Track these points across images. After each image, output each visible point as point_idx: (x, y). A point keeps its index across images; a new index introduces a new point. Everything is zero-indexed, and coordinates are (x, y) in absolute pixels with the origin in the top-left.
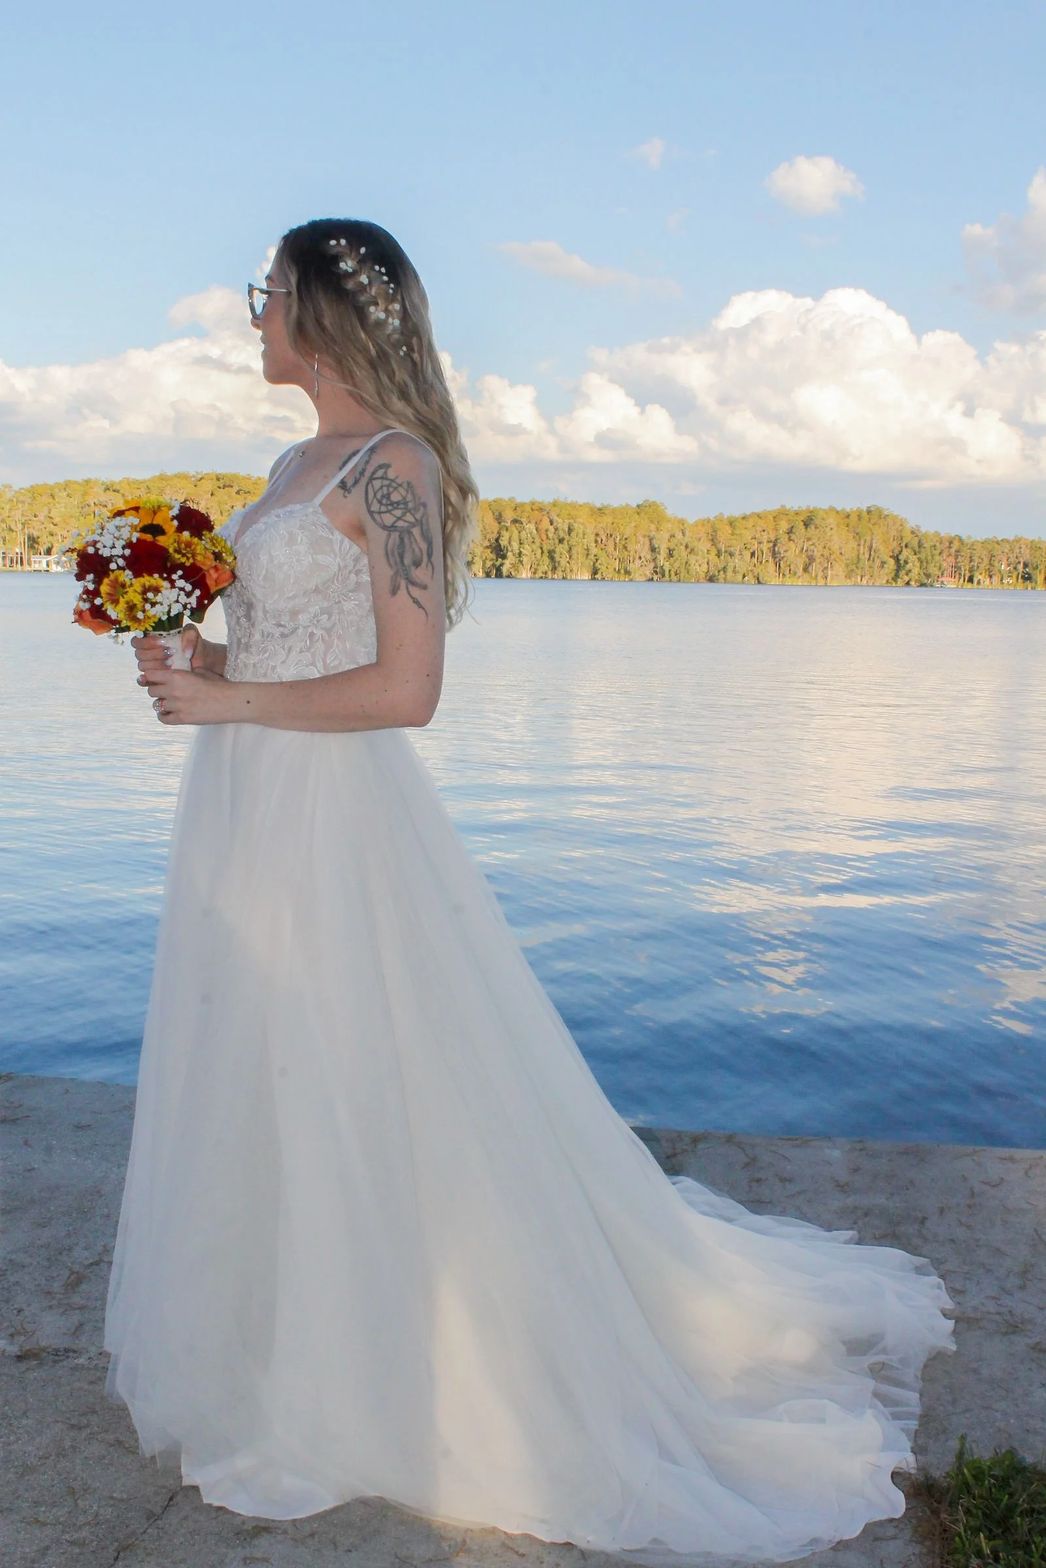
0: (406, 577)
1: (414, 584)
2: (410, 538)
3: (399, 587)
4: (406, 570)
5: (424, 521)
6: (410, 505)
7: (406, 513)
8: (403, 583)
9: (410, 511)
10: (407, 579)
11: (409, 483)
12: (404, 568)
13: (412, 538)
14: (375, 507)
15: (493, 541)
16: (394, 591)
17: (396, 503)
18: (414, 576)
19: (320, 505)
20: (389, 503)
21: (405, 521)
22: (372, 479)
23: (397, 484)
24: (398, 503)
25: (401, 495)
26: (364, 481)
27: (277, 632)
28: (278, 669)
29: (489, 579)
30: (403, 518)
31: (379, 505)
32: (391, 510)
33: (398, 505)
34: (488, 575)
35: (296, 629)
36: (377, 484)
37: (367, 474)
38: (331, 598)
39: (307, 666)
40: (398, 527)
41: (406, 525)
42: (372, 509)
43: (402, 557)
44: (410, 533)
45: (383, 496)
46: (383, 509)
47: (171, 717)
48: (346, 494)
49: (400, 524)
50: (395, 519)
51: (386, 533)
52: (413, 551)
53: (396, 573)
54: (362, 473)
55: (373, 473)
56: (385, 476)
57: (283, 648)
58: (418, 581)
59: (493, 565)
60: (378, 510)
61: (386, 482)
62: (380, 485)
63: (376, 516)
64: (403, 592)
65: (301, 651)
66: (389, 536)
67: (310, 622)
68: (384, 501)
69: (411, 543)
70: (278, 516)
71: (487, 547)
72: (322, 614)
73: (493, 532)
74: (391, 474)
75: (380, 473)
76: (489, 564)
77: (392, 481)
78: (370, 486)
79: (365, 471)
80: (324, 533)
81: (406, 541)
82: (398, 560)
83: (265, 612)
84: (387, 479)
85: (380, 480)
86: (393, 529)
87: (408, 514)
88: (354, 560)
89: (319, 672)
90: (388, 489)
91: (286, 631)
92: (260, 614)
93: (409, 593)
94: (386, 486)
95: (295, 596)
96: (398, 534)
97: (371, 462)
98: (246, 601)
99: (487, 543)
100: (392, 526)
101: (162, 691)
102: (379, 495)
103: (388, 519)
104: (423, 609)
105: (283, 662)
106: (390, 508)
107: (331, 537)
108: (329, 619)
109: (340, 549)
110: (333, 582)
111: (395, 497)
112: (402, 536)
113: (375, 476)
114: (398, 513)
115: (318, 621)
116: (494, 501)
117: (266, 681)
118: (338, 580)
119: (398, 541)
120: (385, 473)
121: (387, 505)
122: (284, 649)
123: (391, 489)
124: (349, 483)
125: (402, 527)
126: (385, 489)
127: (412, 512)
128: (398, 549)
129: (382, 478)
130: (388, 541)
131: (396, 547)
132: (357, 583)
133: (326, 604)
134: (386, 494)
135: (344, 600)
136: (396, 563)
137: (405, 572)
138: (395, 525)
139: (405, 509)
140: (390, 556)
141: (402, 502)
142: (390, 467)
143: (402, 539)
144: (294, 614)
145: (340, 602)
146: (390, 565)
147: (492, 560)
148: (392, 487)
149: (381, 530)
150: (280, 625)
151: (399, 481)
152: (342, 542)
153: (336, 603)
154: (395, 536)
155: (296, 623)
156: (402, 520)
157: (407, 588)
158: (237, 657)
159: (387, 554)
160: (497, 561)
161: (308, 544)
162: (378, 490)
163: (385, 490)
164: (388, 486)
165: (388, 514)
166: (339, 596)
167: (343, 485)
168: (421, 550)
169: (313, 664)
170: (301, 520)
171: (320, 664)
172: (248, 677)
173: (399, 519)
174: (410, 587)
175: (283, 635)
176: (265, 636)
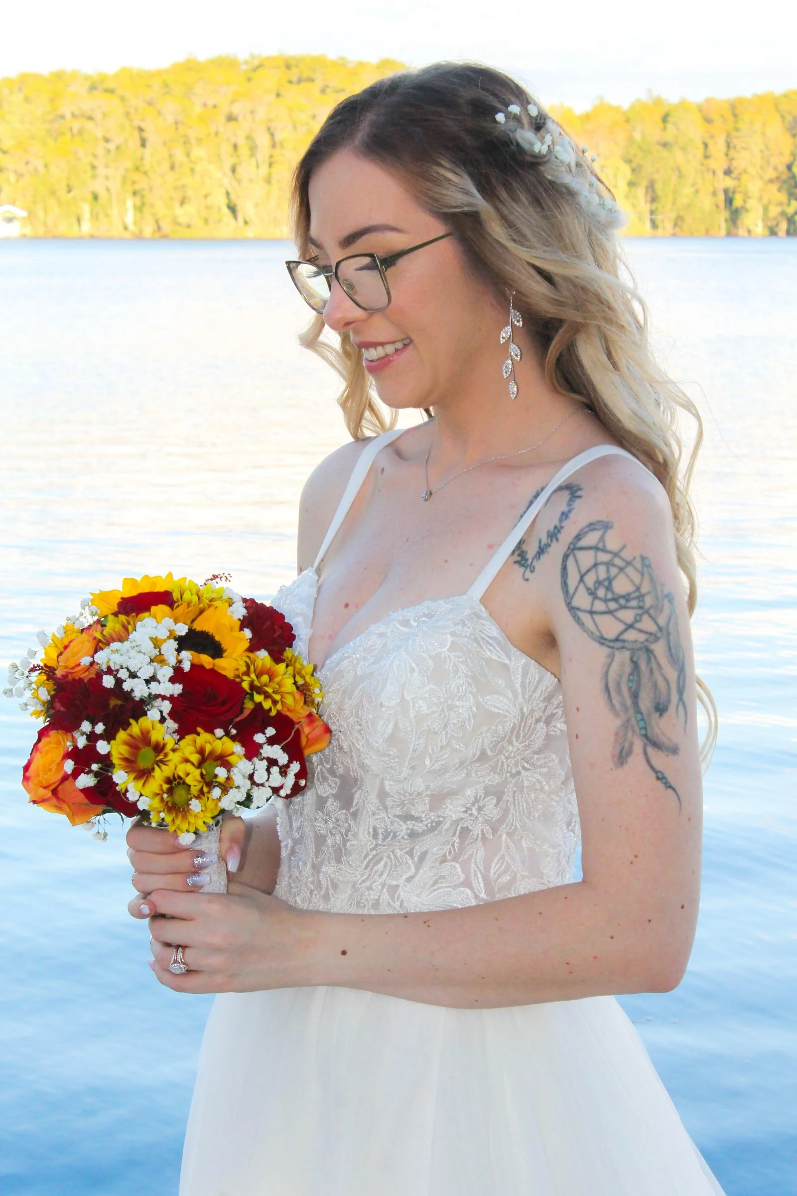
0: (643, 732)
1: (656, 745)
2: (649, 661)
3: (630, 752)
4: (643, 719)
5: (671, 629)
6: (648, 601)
7: (641, 615)
8: (638, 745)
9: (647, 612)
10: (646, 736)
11: (643, 558)
12: (639, 716)
13: (653, 659)
14: (582, 600)
15: (782, 168)
16: (622, 757)
17: (623, 597)
18: (657, 730)
19: (480, 601)
20: (610, 596)
21: (641, 631)
22: (573, 548)
23: (624, 560)
24: (627, 597)
25: (632, 581)
26: (557, 550)
27: (403, 828)
28: (401, 893)
29: (773, 239)
30: (638, 625)
31: (590, 598)
32: (616, 610)
33: (628, 601)
34: (773, 232)
35: (439, 823)
36: (586, 559)
37: (566, 537)
38: (505, 767)
39: (455, 887)
40: (628, 641)
41: (642, 637)
42: (575, 603)
43: (635, 696)
44: (648, 651)
45: (598, 583)
46: (599, 606)
47: (194, 980)
48: (528, 574)
49: (631, 635)
50: (622, 627)
51: (605, 651)
52: (655, 685)
53: (626, 725)
54: (553, 535)
55: (578, 537)
56: (600, 546)
57: (410, 853)
58: (663, 739)
59: (783, 214)
60: (588, 607)
61: (603, 557)
62: (591, 562)
63: (585, 618)
64: (636, 760)
65: (444, 860)
66: (612, 657)
67: (465, 812)
68: (601, 592)
69: (651, 670)
70: (406, 623)
71: (771, 181)
72: (487, 794)
73: (781, 154)
74: (612, 543)
75: (591, 539)
76: (774, 211)
77: (616, 555)
78: (571, 563)
79: (559, 531)
80: (494, 654)
81: (643, 666)
82: (629, 702)
83: (383, 795)
84: (604, 550)
85: (591, 553)
86: (618, 644)
87: (645, 618)
88: (544, 700)
89: (476, 897)
90: (608, 571)
91: (419, 827)
92: (373, 797)
93: (648, 761)
94: (602, 563)
95: (444, 770)
96: (627, 654)
97: (572, 516)
98: (341, 771)
99: (771, 174)
100: (617, 640)
101: (174, 932)
102: (590, 580)
103: (610, 627)
104: (674, 789)
105: (409, 880)
106: (613, 605)
107: (507, 661)
108: (497, 805)
109: (523, 686)
110: (510, 742)
111: (622, 586)
112: (635, 659)
113: (582, 543)
114: (628, 616)
115: (480, 809)
116: (785, 96)
117: (377, 913)
118: (518, 737)
119: (628, 669)
120: (602, 539)
121: (606, 601)
122: (412, 856)
123: (614, 571)
124: (531, 551)
125: (636, 641)
126: (602, 570)
127: (652, 612)
128: (629, 680)
129: (596, 548)
130: (609, 665)
131: (625, 679)
132: (548, 737)
133: (496, 779)
134: (605, 580)
135: (524, 768)
136: (623, 704)
137: (642, 724)
138: (622, 637)
139: (640, 608)
140: (613, 694)
141: (634, 595)
142: (612, 527)
143: (635, 665)
144: (438, 800)
145: (519, 773)
146: (613, 707)
147: (780, 204)
148: (614, 565)
149: (596, 645)
150: (407, 817)
151: (627, 554)
152: (525, 673)
153: (513, 776)
154: (623, 657)
155: (440, 813)
156: (635, 629)
157: (645, 753)
158: (316, 868)
159: (607, 689)
160: (789, 204)
161: (467, 676)
162: (588, 571)
163: (602, 572)
164: (609, 564)
165: (608, 617)
166: (516, 765)
167: (520, 556)
168: (667, 681)
169: (467, 884)
170: (453, 634)
171: (479, 884)
172: (340, 903)
173: (630, 626)
174: (650, 750)
175: (413, 835)
176: (381, 837)
